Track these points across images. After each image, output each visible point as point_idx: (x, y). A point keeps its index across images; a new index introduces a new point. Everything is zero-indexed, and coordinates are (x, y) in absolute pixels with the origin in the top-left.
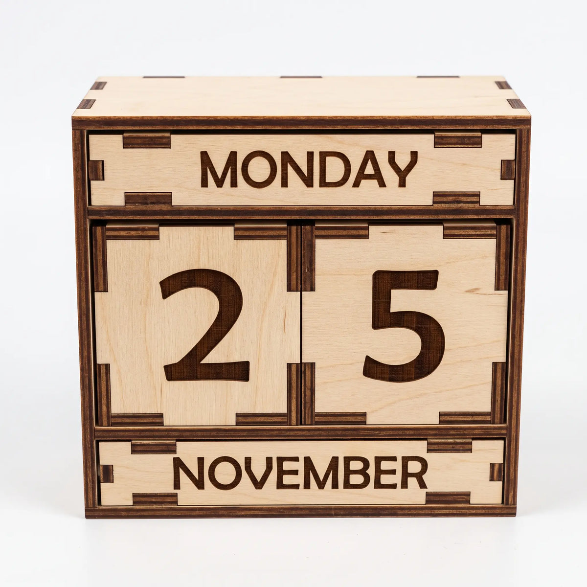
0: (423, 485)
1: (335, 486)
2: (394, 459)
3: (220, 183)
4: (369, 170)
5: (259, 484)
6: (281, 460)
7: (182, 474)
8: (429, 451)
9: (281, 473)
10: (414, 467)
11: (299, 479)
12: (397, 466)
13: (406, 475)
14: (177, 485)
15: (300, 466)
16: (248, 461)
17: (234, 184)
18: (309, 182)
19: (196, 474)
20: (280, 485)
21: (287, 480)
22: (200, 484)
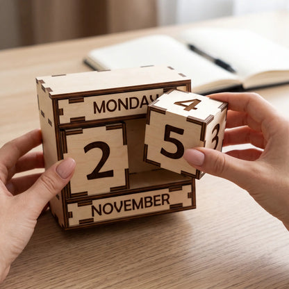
0: (168, 203)
1: (142, 207)
2: (159, 196)
3: (100, 112)
4: (145, 102)
5: (119, 211)
6: (125, 201)
7: (95, 211)
8: (170, 191)
9: (126, 206)
10: (166, 197)
11: (131, 207)
12: (160, 198)
13: (163, 200)
14: (93, 215)
15: (131, 203)
16: (115, 203)
17: (104, 111)
18: (126, 108)
19: (99, 210)
20: (126, 210)
21: (128, 208)
22: (100, 214)
